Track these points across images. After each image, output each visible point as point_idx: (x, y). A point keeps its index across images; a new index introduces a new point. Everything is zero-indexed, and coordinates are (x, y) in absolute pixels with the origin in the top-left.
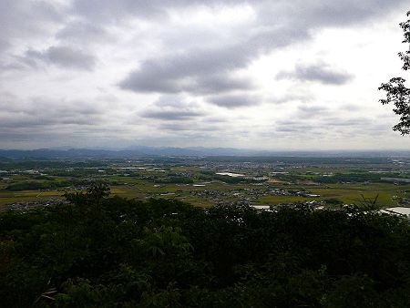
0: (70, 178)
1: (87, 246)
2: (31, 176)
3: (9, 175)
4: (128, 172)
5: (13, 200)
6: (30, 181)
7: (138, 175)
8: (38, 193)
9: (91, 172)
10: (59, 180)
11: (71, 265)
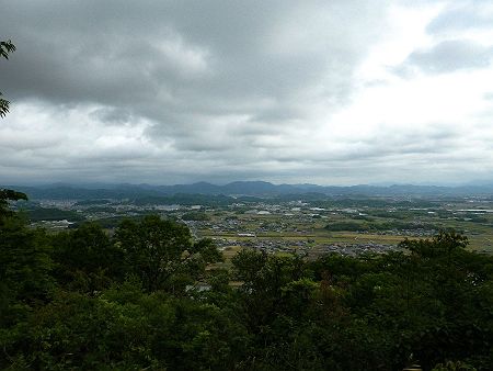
0: (392, 220)
1: (442, 313)
2: (350, 215)
3: (328, 213)
4: (468, 215)
5: (331, 241)
6: (348, 221)
7: (485, 221)
8: (356, 235)
9: (418, 214)
10: (380, 221)
11: (423, 334)
